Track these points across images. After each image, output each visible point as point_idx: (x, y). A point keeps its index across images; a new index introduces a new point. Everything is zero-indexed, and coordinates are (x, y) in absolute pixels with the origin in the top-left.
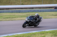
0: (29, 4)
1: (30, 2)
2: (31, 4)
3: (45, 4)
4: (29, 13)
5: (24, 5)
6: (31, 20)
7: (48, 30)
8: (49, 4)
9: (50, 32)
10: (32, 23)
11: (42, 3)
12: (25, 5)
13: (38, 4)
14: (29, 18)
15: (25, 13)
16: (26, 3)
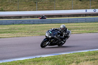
0: (14, 10)
1: (15, 7)
2: (17, 11)
3: (42, 10)
4: (14, 26)
5: (4, 11)
6: (54, 35)
7: (47, 56)
8: (49, 10)
9: (50, 59)
10: (56, 40)
11: (35, 8)
12: (7, 11)
13: (29, 10)
14: (51, 32)
15: (6, 26)
16: (8, 9)
